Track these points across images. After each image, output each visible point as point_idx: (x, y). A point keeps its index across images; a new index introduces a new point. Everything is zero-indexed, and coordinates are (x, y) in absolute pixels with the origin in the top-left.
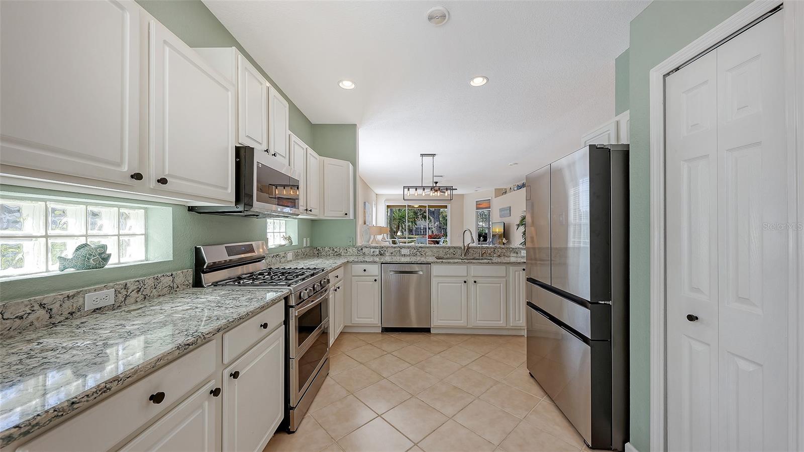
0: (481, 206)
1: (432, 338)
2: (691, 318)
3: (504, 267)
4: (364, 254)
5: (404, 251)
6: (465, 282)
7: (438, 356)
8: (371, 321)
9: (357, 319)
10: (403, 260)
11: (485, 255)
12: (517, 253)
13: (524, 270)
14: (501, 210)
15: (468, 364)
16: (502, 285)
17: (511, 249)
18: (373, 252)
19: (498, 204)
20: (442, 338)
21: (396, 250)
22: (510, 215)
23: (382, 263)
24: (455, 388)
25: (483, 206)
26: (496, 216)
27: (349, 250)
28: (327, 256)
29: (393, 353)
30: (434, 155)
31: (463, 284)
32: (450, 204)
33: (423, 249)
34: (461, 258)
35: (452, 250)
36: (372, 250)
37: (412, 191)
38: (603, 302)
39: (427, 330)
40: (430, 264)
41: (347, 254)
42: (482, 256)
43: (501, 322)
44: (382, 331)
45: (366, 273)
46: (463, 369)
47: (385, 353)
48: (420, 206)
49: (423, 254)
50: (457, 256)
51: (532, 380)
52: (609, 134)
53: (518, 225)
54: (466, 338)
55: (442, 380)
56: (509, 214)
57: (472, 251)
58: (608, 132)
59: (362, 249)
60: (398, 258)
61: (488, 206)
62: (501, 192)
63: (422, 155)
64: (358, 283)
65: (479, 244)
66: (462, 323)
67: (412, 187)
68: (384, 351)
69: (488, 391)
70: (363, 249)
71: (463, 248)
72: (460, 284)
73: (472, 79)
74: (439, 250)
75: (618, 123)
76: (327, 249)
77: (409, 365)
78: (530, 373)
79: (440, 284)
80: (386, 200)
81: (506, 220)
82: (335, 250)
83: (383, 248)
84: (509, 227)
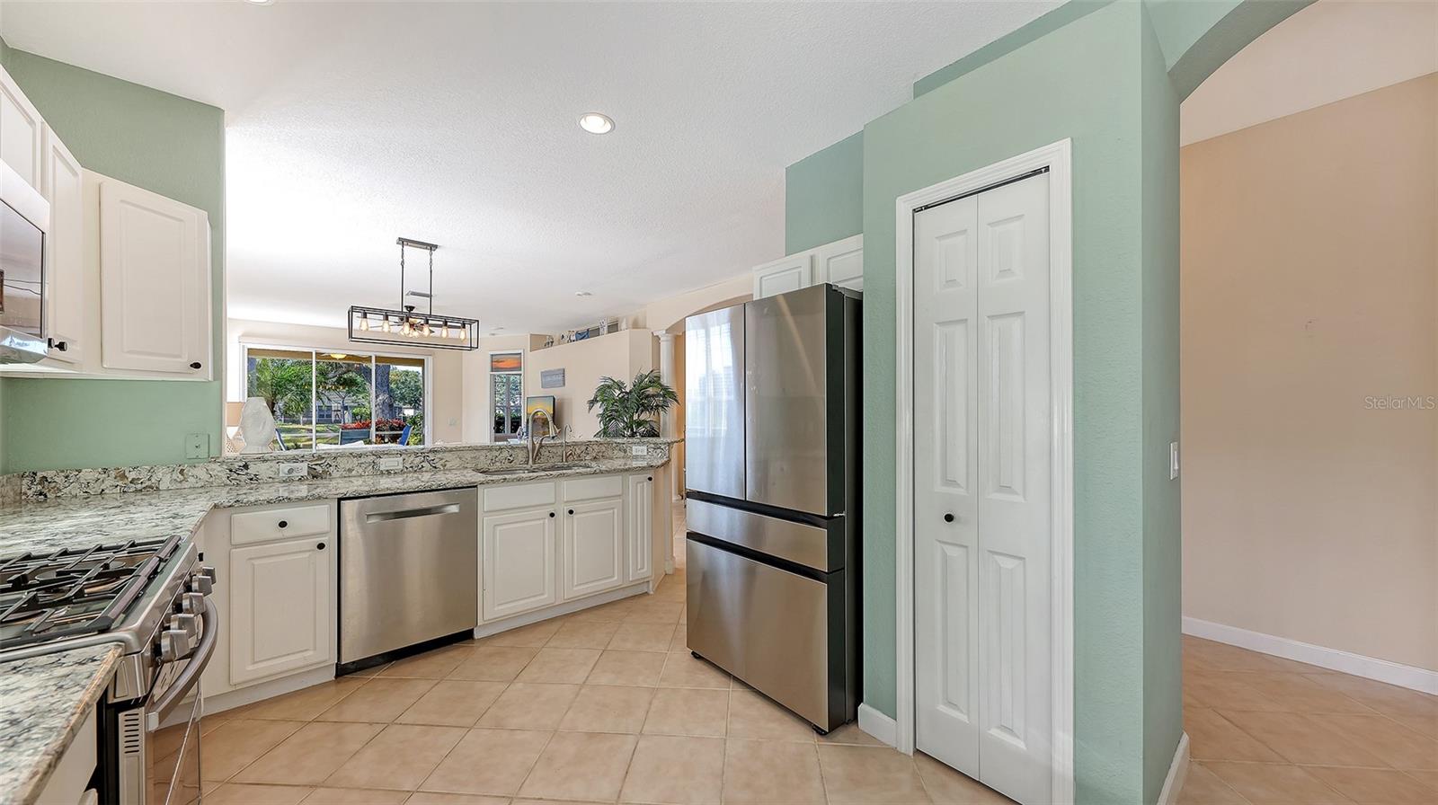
0: (500, 365)
1: (484, 649)
2: (949, 518)
3: (618, 479)
4: (254, 479)
5: (385, 463)
6: (552, 515)
7: (519, 685)
8: (305, 658)
9: (250, 668)
10: (386, 484)
11: (571, 458)
12: (625, 451)
13: (650, 479)
14: (544, 375)
15: (588, 677)
16: (616, 510)
17: (614, 445)
18: (291, 471)
19: (535, 365)
20: (508, 641)
21: (363, 460)
22: (564, 384)
23: (340, 500)
24: (591, 735)
25: (505, 367)
26: (532, 385)
27: (190, 472)
28: (91, 497)
29: (402, 719)
30: (432, 247)
31: (548, 520)
32: (430, 358)
33: (439, 456)
34: (528, 467)
35: (505, 454)
36: (285, 467)
37: (375, 322)
38: (838, 515)
39: (467, 636)
40: (476, 486)
41: (186, 485)
42: (566, 461)
43: (616, 578)
44: (337, 676)
45: (286, 531)
46: (583, 691)
47: (379, 728)
48: (349, 357)
49: (437, 465)
50: (516, 464)
51: (699, 664)
52: (800, 273)
53: (593, 402)
54: (554, 627)
55: (556, 731)
56: (562, 382)
57: (547, 453)
58: (799, 270)
59: (246, 466)
60: (370, 481)
61: (515, 365)
62: (543, 342)
63: (403, 242)
64: (256, 562)
65: (496, 440)
66: (546, 598)
67: (375, 311)
68: (371, 724)
69: (649, 714)
70: (251, 466)
71: (530, 447)
72: (541, 522)
73: (585, 115)
74: (477, 454)
75: (812, 258)
76: (87, 475)
77: (461, 732)
78: (693, 653)
79: (499, 528)
80: (243, 336)
81: (556, 392)
82: (132, 476)
83: (320, 458)
84: (562, 404)
